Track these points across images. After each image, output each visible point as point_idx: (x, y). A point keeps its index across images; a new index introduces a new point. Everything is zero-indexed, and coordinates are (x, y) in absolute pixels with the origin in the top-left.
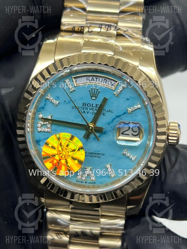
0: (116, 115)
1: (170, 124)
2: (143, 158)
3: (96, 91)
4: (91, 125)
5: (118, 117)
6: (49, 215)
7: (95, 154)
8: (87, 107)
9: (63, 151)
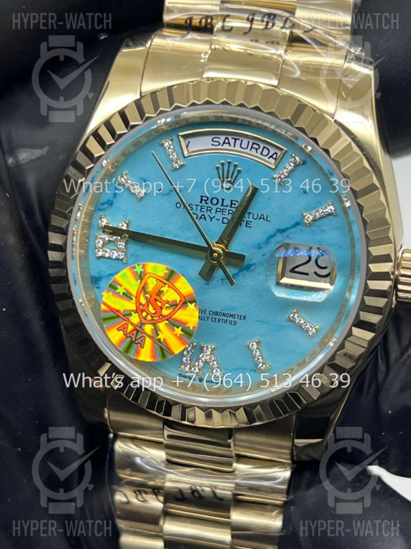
0: (277, 228)
1: (404, 255)
2: (333, 331)
3: (232, 168)
4: (218, 249)
5: (281, 231)
6: (120, 447)
7: (224, 315)
8: (210, 205)
9: (148, 305)
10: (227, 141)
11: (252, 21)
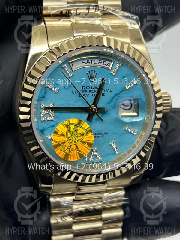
3: (93, 72)
4: (94, 107)
5: (117, 95)
7: (99, 134)
8: (86, 90)
9: (72, 137)
10: (88, 62)
11: (89, 9)
